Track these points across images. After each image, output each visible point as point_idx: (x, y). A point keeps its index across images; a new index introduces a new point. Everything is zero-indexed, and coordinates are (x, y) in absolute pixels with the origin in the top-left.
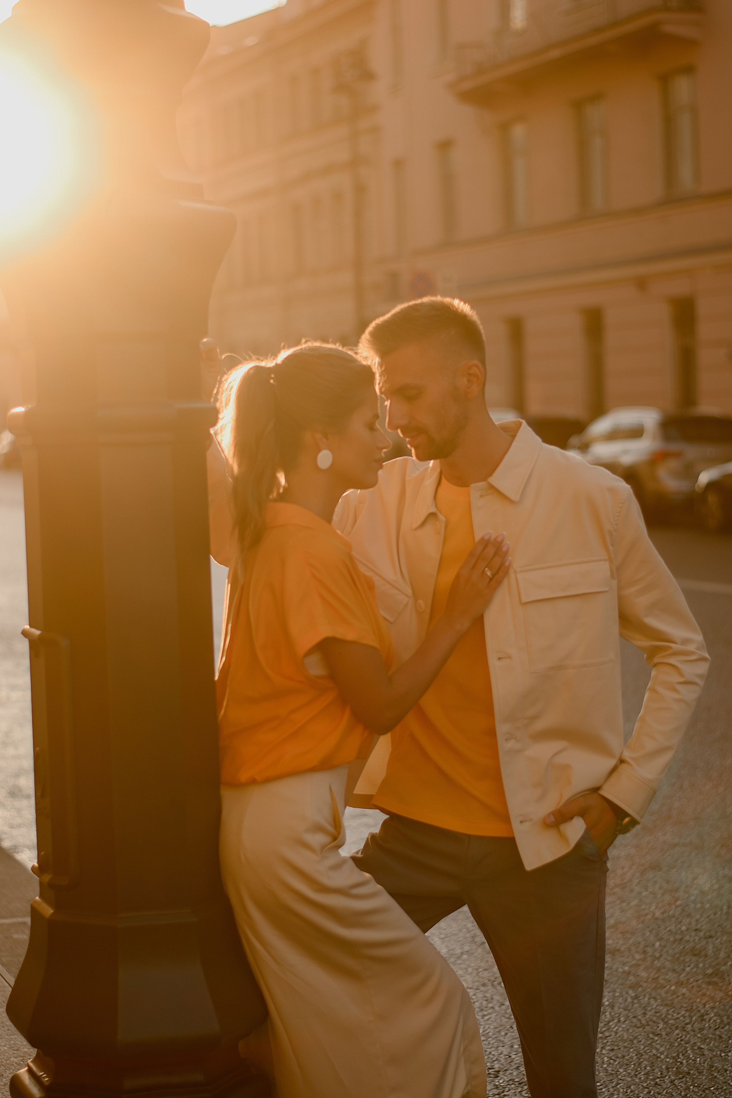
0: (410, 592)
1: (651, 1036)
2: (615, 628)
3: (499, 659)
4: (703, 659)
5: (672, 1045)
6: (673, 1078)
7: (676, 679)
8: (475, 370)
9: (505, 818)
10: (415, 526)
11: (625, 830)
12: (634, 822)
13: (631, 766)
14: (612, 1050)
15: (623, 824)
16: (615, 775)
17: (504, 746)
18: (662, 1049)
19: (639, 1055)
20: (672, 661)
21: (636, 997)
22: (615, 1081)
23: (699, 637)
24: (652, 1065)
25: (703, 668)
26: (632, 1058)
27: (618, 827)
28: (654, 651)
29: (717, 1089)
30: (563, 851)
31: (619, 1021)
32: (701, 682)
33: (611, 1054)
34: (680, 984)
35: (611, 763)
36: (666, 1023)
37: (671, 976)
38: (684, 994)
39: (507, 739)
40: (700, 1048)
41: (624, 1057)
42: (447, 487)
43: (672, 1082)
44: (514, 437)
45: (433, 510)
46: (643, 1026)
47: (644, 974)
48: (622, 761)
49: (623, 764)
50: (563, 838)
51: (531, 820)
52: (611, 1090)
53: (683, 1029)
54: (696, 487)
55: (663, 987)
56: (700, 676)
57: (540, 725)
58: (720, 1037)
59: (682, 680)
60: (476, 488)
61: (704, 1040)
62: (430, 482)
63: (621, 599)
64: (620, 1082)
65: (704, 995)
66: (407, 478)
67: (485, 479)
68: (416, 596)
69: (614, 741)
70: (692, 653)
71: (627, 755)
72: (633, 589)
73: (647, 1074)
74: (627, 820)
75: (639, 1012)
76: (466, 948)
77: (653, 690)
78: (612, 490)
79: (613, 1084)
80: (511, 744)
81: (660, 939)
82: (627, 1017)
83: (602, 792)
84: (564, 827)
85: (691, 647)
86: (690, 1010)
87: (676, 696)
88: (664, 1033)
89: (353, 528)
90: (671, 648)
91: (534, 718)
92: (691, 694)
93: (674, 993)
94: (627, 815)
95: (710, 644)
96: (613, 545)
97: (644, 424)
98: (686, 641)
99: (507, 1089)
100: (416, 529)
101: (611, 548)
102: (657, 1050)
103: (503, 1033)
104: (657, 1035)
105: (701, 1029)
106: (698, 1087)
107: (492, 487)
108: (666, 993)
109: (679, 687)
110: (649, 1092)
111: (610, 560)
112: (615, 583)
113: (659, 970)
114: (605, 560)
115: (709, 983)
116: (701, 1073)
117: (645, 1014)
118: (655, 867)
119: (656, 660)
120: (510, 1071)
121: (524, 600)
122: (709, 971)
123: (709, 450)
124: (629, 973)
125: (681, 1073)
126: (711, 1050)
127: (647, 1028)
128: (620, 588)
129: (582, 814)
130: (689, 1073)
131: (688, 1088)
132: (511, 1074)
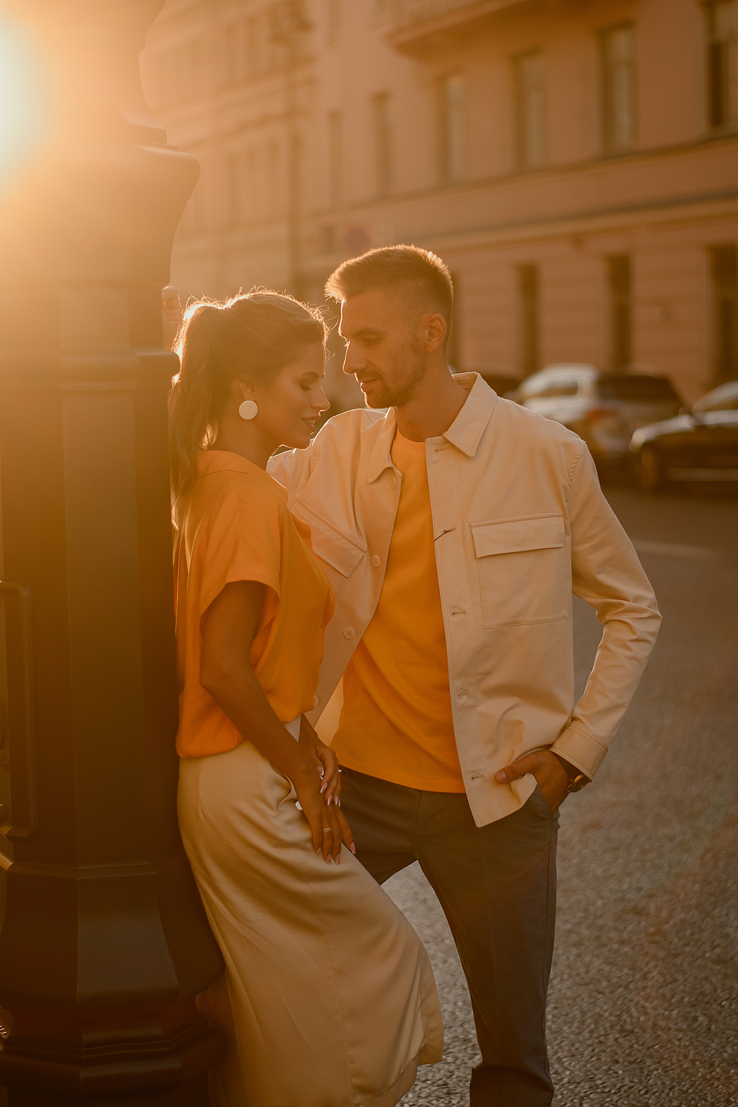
0: (365, 546)
1: (595, 994)
2: (569, 584)
3: (454, 614)
4: (654, 617)
5: (615, 1004)
6: (617, 1036)
7: (627, 636)
8: (437, 323)
9: (458, 775)
10: (371, 480)
11: (576, 788)
12: (586, 780)
13: (584, 723)
14: (556, 1008)
15: (574, 782)
16: (567, 732)
17: (457, 701)
18: (605, 1007)
19: (583, 1013)
20: (624, 618)
21: (579, 955)
22: (559, 1039)
23: (651, 595)
24: (596, 1023)
25: (655, 626)
26: (575, 1015)
27: (570, 785)
28: (606, 608)
29: (661, 1047)
30: (514, 807)
31: (562, 979)
32: (653, 641)
33: (556, 1012)
34: (622, 943)
35: (562, 720)
36: (609, 981)
37: (613, 934)
38: (626, 953)
39: (460, 695)
40: (644, 1007)
41: (567, 1015)
42: (403, 442)
43: (616, 1040)
44: (469, 390)
45: (389, 464)
46: (586, 984)
47: (586, 933)
48: (574, 719)
49: (574, 722)
50: (515, 795)
51: (482, 776)
52: (556, 1047)
53: (627, 987)
54: (629, 446)
55: (605, 945)
56: (651, 634)
57: (493, 681)
58: (664, 996)
59: (634, 637)
60: (431, 443)
61: (647, 998)
62: (386, 435)
63: (573, 554)
64: (565, 1039)
65: (646, 954)
66: (362, 431)
67: (440, 434)
68: (371, 550)
69: (566, 698)
70: (644, 611)
71: (578, 712)
72: (586, 546)
73: (591, 1032)
74: (578, 778)
75: (583, 970)
76: (409, 905)
77: (605, 647)
78: (567, 445)
79: (558, 1042)
80: (464, 700)
81: (602, 898)
82: (570, 976)
83: (553, 750)
84: (514, 784)
85: (643, 605)
86: (633, 968)
87: (629, 654)
88: (607, 991)
89: (307, 483)
90: (623, 605)
91: (487, 674)
92: (643, 651)
93: (616, 951)
94: (580, 773)
95: (662, 601)
96: (567, 501)
97: (579, 382)
98: (638, 599)
99: (451, 1046)
100: (371, 484)
101: (566, 504)
102: (601, 1008)
103: (447, 990)
104: (600, 993)
105: (644, 988)
106: (643, 1044)
107: (447, 442)
108: (610, 950)
109: (631, 645)
110: (593, 1050)
111: (564, 515)
112: (569, 538)
113: (601, 928)
114: (560, 516)
115: (652, 942)
116: (644, 1031)
117: (587, 972)
118: (596, 826)
119: (608, 617)
120: (454, 1029)
121: (479, 555)
122: (651, 930)
123: (643, 409)
124: (570, 932)
125: (625, 1031)
126: (654, 1008)
127: (591, 987)
128: (573, 545)
129: (534, 771)
130: (632, 1032)
131: (631, 1047)
132: (456, 1031)
